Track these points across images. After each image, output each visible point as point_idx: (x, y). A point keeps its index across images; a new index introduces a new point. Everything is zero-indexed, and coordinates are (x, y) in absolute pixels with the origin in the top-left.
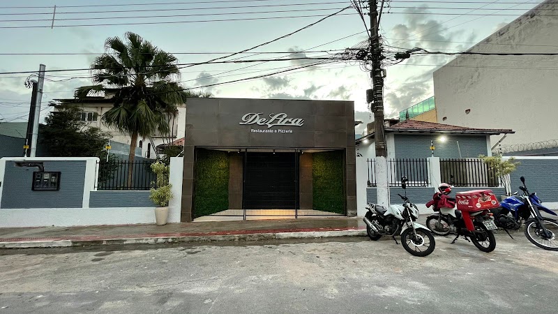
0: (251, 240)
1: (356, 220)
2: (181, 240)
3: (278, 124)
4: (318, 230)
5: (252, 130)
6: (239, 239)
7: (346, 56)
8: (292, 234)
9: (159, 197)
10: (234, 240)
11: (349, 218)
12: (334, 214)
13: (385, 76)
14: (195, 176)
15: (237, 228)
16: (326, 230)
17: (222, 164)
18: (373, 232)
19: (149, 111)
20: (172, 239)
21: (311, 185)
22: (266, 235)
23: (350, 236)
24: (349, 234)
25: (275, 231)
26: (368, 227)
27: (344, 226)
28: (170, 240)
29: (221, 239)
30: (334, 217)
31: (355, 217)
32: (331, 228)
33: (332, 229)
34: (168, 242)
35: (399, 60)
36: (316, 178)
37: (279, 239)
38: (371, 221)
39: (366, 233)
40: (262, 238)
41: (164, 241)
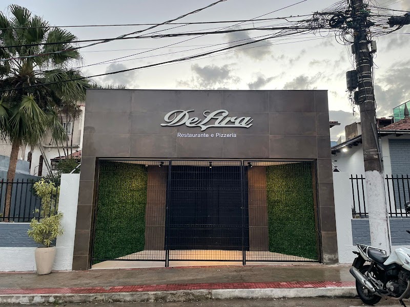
0: (174, 301)
1: (337, 271)
2: (67, 299)
3: (216, 124)
4: (278, 286)
5: (179, 135)
6: (156, 299)
7: (314, 24)
8: (237, 292)
9: (41, 232)
10: (148, 300)
11: (325, 266)
12: (302, 259)
13: (374, 51)
14: (95, 202)
15: (154, 279)
16: (290, 286)
17: (136, 183)
18: (366, 291)
19: (38, 110)
20: (55, 297)
21: (266, 214)
22: (198, 292)
23: (329, 297)
24: (329, 294)
25: (212, 285)
26: (358, 283)
27: (318, 279)
28: (52, 300)
29: (128, 299)
30: (302, 264)
31: (336, 265)
32: (298, 283)
33: (300, 284)
34: (48, 302)
35: (395, 27)
36: (272, 204)
37: (218, 299)
38: (363, 273)
39: (355, 293)
40: (191, 297)
41: (43, 300)
